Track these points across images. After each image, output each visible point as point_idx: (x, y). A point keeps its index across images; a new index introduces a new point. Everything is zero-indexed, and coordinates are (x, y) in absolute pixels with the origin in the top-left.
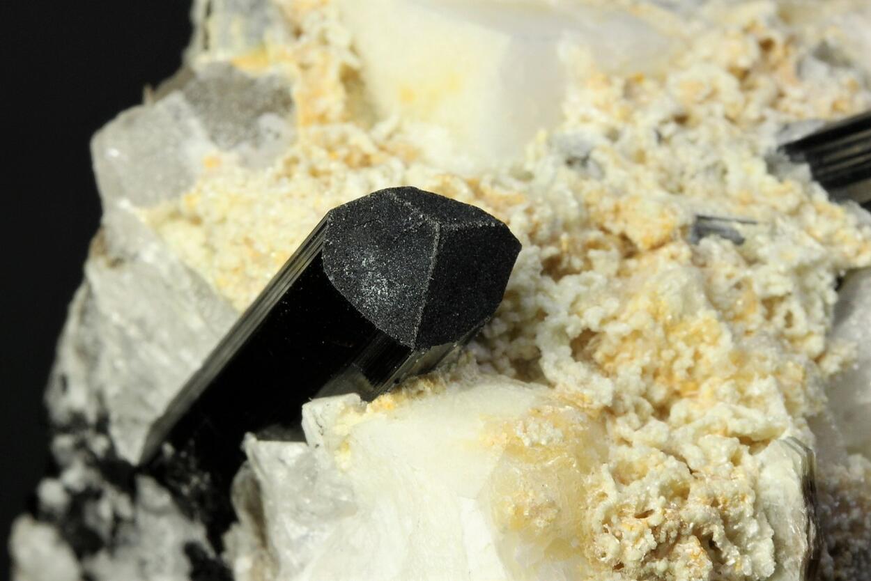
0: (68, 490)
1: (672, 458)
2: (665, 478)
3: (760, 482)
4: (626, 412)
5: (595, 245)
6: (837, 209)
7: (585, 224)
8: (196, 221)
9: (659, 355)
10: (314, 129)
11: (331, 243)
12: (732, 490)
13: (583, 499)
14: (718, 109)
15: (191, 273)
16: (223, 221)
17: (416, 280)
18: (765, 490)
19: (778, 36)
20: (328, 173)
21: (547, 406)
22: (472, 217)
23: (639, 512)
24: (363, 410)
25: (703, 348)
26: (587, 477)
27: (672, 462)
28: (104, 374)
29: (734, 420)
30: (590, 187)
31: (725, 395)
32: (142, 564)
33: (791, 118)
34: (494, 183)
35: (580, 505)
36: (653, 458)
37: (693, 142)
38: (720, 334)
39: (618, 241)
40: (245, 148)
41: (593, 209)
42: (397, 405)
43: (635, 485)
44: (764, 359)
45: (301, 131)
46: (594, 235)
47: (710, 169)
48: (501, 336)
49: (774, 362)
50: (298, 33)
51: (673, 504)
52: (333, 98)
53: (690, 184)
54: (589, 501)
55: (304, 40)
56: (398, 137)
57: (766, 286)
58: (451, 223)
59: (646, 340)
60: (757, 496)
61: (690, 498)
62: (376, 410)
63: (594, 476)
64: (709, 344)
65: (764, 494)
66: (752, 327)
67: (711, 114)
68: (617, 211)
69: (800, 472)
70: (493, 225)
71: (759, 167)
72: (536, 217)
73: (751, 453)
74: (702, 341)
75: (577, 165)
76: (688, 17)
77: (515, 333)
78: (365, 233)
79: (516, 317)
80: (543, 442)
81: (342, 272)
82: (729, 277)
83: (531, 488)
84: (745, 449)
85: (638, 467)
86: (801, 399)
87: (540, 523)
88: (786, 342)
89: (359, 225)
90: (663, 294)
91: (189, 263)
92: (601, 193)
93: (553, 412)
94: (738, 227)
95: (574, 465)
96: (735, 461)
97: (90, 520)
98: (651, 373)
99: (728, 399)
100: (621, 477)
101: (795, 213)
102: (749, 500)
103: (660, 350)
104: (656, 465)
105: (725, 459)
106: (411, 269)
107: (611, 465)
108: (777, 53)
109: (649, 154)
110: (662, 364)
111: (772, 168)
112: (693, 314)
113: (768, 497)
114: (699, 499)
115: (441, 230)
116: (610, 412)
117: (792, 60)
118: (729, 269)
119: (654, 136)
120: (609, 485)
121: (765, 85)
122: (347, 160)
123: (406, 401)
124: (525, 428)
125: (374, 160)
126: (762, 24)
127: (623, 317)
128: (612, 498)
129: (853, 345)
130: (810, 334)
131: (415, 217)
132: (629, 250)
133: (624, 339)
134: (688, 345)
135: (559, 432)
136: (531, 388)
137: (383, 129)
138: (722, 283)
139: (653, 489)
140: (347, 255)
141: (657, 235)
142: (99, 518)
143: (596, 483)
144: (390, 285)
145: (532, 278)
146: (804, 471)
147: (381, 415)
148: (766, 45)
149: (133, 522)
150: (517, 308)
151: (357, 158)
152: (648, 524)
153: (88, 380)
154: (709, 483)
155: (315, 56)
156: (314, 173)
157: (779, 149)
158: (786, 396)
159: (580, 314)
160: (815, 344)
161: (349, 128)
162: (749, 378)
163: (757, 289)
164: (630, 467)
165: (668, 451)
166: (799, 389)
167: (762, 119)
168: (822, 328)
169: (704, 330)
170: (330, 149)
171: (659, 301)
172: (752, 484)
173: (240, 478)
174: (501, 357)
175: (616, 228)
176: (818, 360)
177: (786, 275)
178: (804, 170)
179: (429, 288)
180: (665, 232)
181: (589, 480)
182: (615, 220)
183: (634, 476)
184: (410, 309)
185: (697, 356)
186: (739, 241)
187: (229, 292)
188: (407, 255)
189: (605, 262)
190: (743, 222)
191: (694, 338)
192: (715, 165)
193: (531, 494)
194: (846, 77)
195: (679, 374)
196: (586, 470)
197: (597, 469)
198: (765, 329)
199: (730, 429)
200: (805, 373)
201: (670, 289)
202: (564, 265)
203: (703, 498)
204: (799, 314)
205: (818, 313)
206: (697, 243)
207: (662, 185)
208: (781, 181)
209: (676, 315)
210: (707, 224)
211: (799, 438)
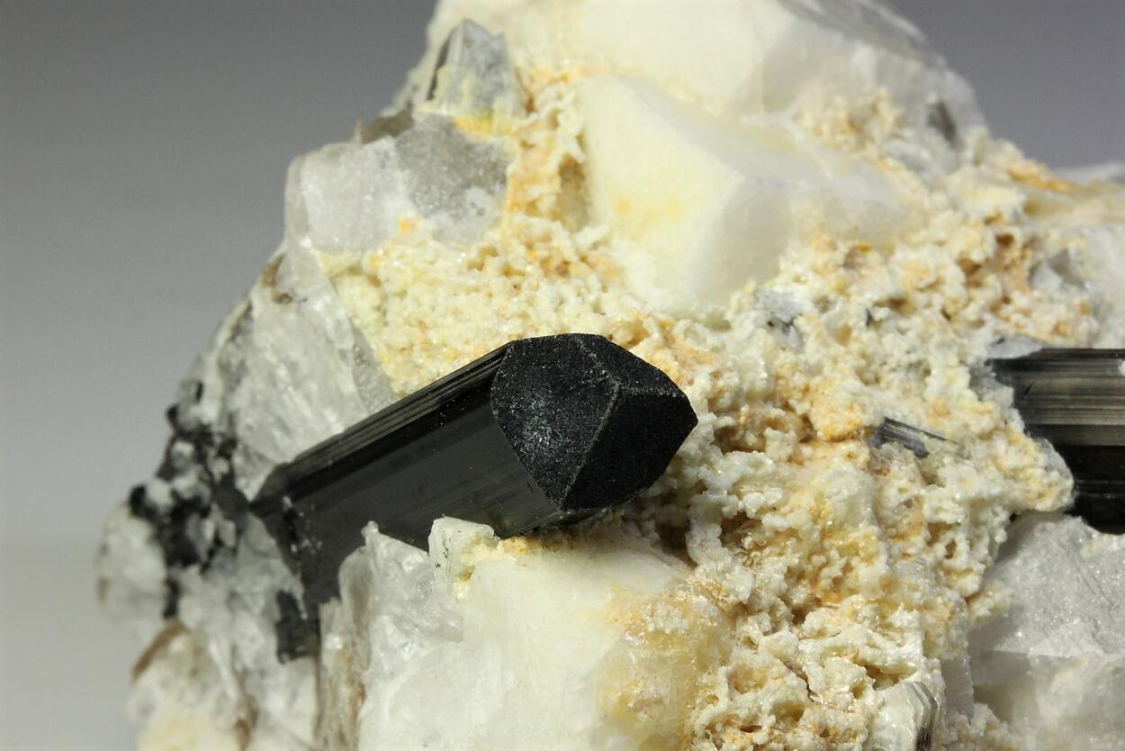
0: (175, 494)
1: (793, 674)
2: (780, 696)
3: (877, 721)
4: (760, 611)
5: (775, 424)
6: (1030, 444)
7: (769, 397)
8: (375, 281)
9: (809, 558)
10: (520, 218)
11: (504, 376)
12: (846, 724)
13: (693, 698)
14: (937, 300)
15: (356, 332)
16: (402, 294)
17: (581, 437)
18: (879, 730)
19: (1018, 234)
20: (522, 274)
21: (681, 592)
22: (656, 383)
23: (746, 725)
24: (495, 545)
25: (855, 561)
26: (702, 676)
27: (792, 679)
28: (240, 400)
29: (868, 647)
30: (785, 359)
31: (865, 618)
32: (233, 596)
33: (1010, 330)
34: (688, 332)
35: (687, 703)
36: (774, 670)
37: (902, 332)
38: (877, 553)
39: (799, 421)
40: (444, 217)
41: (781, 382)
42: (529, 551)
43: (749, 696)
44: (915, 588)
45: (506, 215)
46: (775, 412)
47: (912, 366)
48: (654, 498)
49: (924, 594)
50: (530, 107)
51: (782, 726)
52: (547, 190)
53: (887, 377)
54: (698, 702)
55: (533, 116)
56: (602, 249)
57: (937, 510)
58: (631, 385)
59: (799, 540)
60: (870, 734)
61: (801, 722)
62: (507, 551)
63: (710, 677)
64: (863, 560)
65: (878, 734)
66: (911, 551)
67: (929, 305)
68: (806, 390)
69: (920, 723)
70: (674, 395)
71: (963, 378)
72: (721, 383)
73: (875, 686)
74: (857, 554)
75: (778, 331)
76: (932, 187)
77: (669, 498)
78: (542, 375)
79: (674, 483)
80: (667, 631)
81: (509, 409)
82: (901, 490)
83: (643, 678)
84: (869, 681)
85: (757, 676)
86: (941, 641)
87: (642, 717)
88: (942, 574)
89: (538, 365)
90: (829, 497)
91: (357, 322)
92: (795, 368)
93: (685, 600)
94: (925, 439)
95: (693, 661)
96: (857, 692)
97: (190, 532)
98: (795, 575)
99: (867, 623)
100: (737, 683)
101: (986, 436)
102: (861, 738)
103: (812, 554)
104: (776, 679)
105: (847, 688)
106: (579, 424)
107: (730, 668)
108: (1013, 253)
109: (854, 334)
110: (810, 568)
111: (975, 382)
112: (855, 525)
113: (881, 739)
114: (810, 726)
115: (620, 392)
116: (745, 609)
117: (1027, 264)
118: (903, 483)
119: (865, 317)
120: (722, 691)
121: (993, 285)
122: (544, 263)
123: (540, 550)
124: (653, 613)
125: (573, 269)
126: (1007, 216)
127: (783, 510)
128: (723, 705)
129: (1008, 591)
130: (968, 571)
131: (597, 371)
132: (807, 435)
133: (777, 533)
134: (841, 556)
135: (685, 623)
136: (670, 565)
137: (589, 235)
138: (893, 496)
139: (766, 705)
140: (518, 392)
141: (840, 429)
142: (201, 536)
143: (710, 684)
144: (554, 435)
145: (701, 447)
146: (924, 722)
147: (511, 558)
148: (1005, 241)
149: (234, 551)
150: (678, 474)
151: (555, 263)
152: (752, 740)
153: (224, 400)
154: (825, 711)
155: (539, 137)
156: (507, 272)
157: (988, 363)
158: (926, 635)
159: (740, 496)
160: (971, 583)
161: (556, 226)
162: (894, 606)
163: (926, 512)
164: (749, 674)
165: (791, 667)
166: (941, 630)
167: (980, 323)
168: (982, 567)
169: (862, 544)
170: (530, 246)
171: (824, 503)
172: (868, 722)
173: (352, 559)
174: (649, 519)
175: (801, 408)
176: (969, 599)
177: (960, 503)
178: (1007, 393)
179: (592, 449)
180: (849, 428)
181: (705, 679)
182: (800, 401)
183: (751, 683)
184: (567, 466)
185: (847, 568)
186: (922, 454)
187: (389, 369)
188: (579, 408)
189: (779, 444)
190: (932, 436)
191: (851, 550)
192: (919, 363)
193: (641, 685)
194: (1078, 299)
195: (824, 583)
196: (703, 667)
197: (715, 670)
198: (924, 556)
199: (861, 656)
200: (952, 613)
201: (837, 494)
202: (737, 437)
203: (814, 725)
204: (962, 546)
205: (983, 551)
206: (878, 447)
207: (860, 373)
208: (980, 399)
209: (837, 523)
210: (894, 429)
211: (927, 684)
